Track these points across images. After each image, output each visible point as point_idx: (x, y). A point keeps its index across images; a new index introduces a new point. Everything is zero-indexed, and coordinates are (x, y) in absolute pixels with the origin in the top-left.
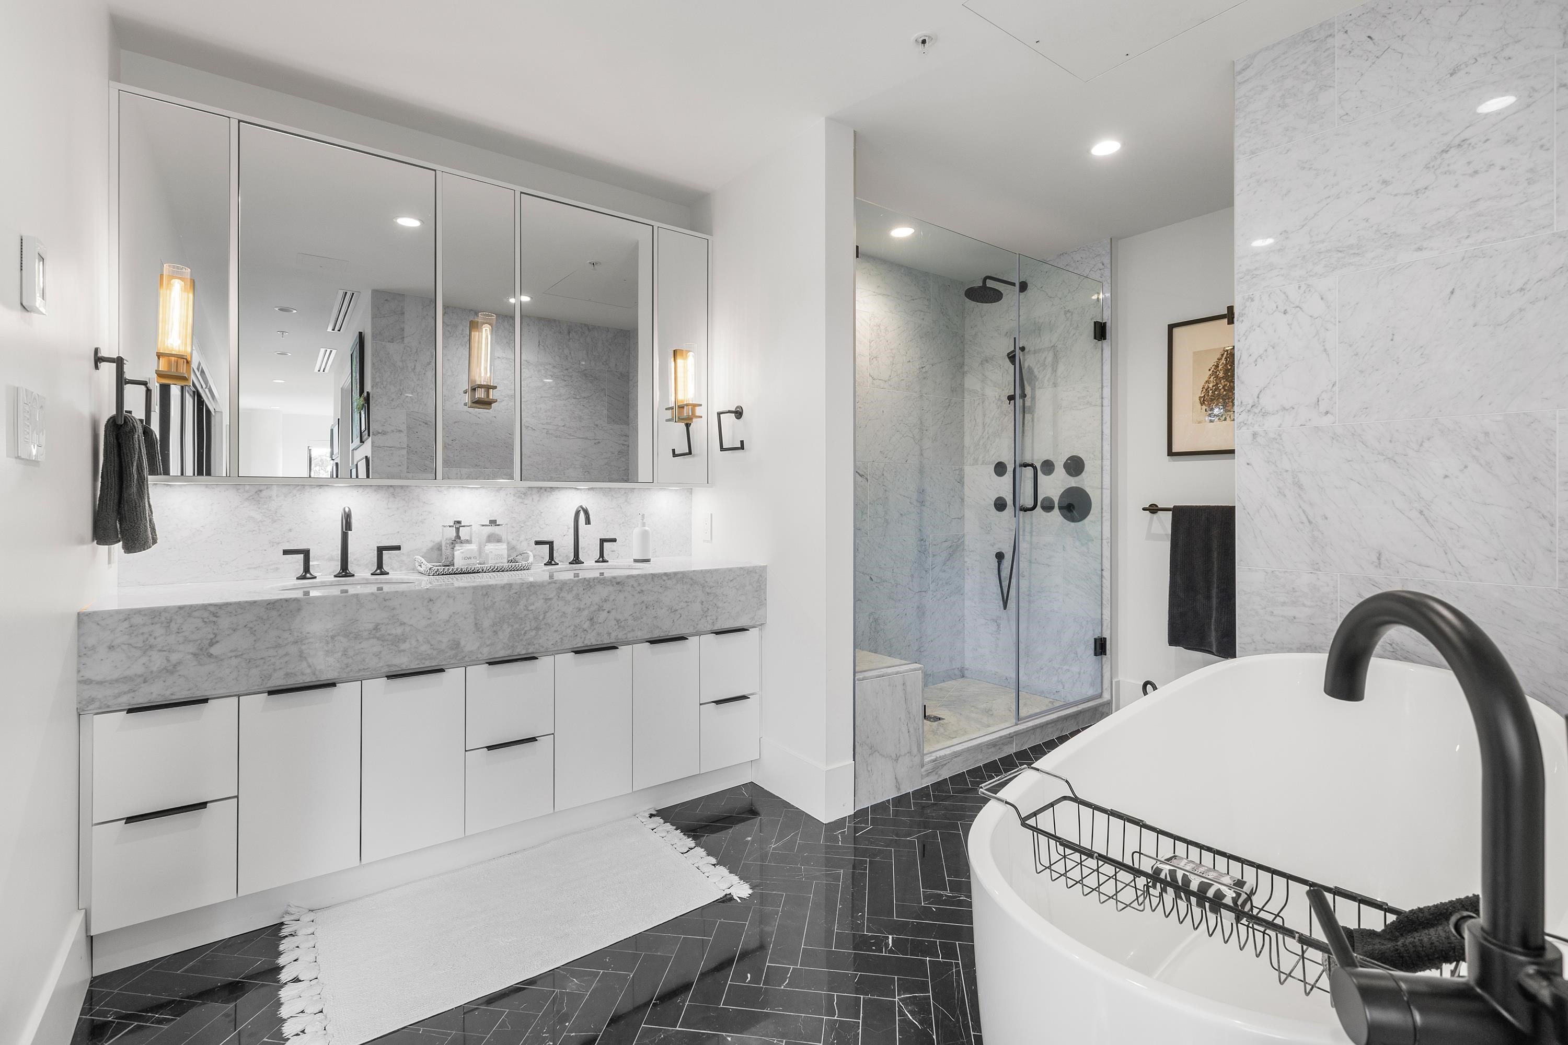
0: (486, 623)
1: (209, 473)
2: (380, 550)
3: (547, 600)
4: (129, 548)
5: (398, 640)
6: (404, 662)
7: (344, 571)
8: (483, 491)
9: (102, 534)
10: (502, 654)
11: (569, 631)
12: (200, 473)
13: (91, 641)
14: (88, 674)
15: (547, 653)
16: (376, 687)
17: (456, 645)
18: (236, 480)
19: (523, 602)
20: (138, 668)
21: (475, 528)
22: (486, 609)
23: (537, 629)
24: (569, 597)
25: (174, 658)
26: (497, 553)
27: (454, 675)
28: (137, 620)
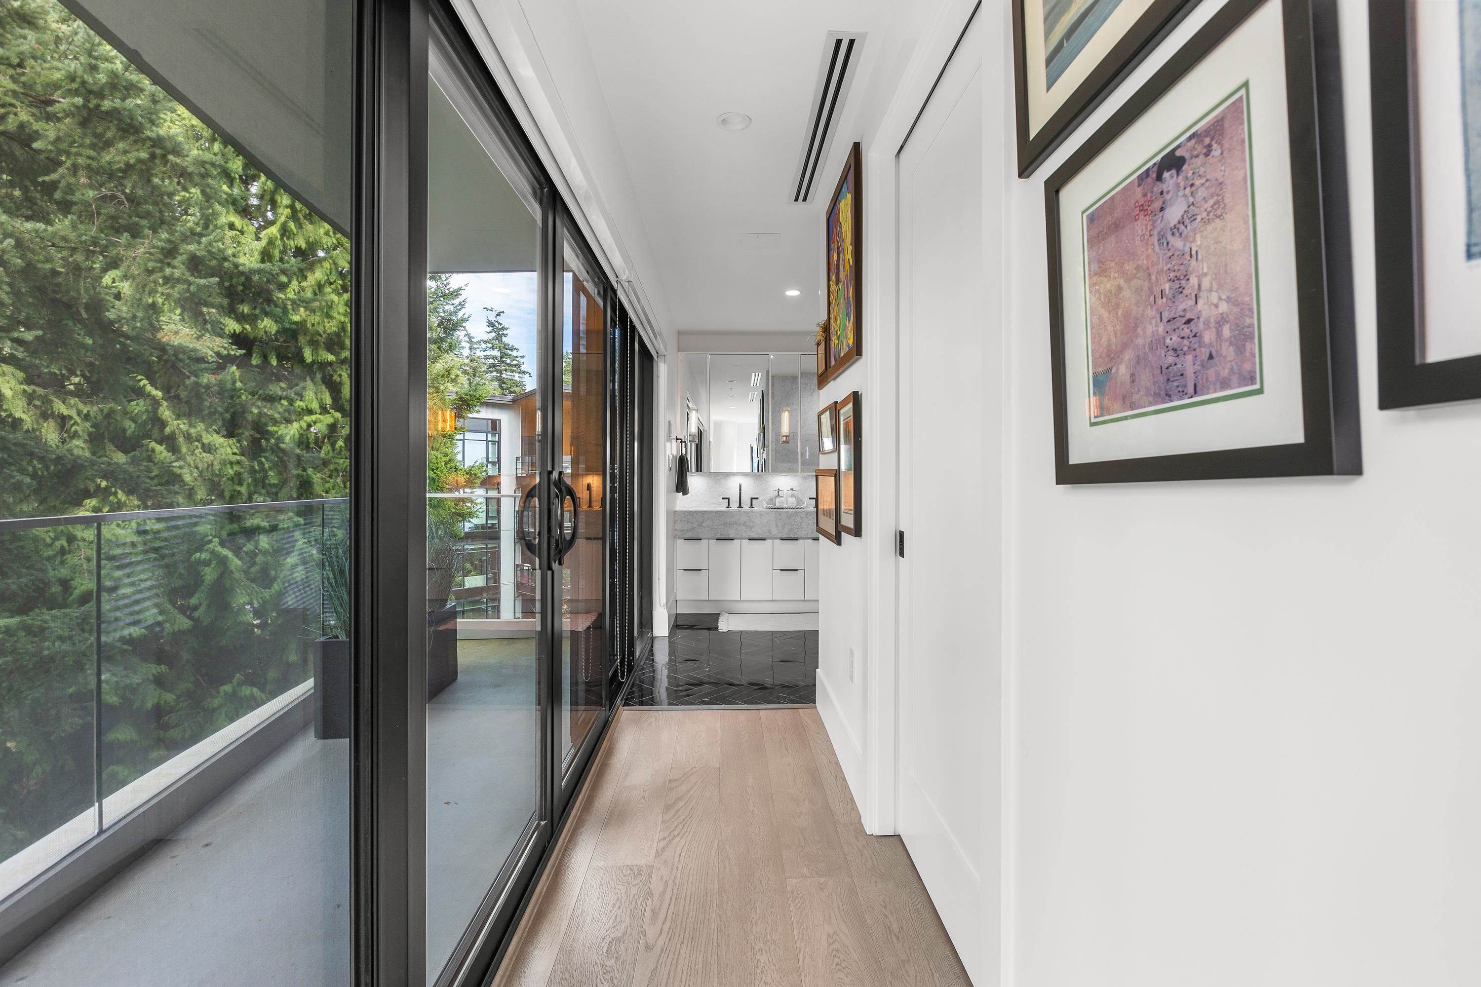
0: (780, 525)
1: (701, 471)
2: (752, 499)
3: (802, 518)
4: (684, 494)
5: (751, 527)
6: (754, 535)
7: (740, 506)
8: (789, 477)
9: (678, 491)
10: (785, 536)
11: (810, 531)
12: (697, 471)
13: (676, 519)
14: (676, 528)
15: (801, 538)
16: (745, 542)
17: (769, 531)
18: (710, 474)
19: (793, 518)
20: (686, 528)
21: (785, 491)
22: (780, 520)
23: (798, 529)
24: (810, 518)
25: (694, 525)
26: (792, 502)
27: (769, 542)
28: (686, 514)
